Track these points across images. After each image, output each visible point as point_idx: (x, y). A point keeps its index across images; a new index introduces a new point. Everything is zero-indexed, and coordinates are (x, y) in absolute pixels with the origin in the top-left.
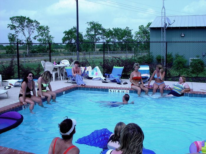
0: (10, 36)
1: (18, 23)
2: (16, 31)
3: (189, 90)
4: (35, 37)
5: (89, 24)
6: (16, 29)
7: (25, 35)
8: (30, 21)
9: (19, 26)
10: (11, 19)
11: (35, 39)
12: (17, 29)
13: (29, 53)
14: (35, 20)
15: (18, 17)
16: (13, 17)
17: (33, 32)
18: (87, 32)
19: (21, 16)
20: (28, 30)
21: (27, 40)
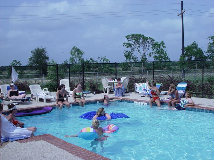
0: (126, 53)
1: (134, 41)
2: (132, 49)
3: (194, 105)
4: (150, 54)
5: (210, 38)
6: (131, 47)
7: (140, 53)
8: (145, 38)
9: (134, 44)
10: (126, 37)
11: (150, 56)
12: (133, 47)
13: (143, 70)
14: (150, 37)
15: (133, 35)
16: (129, 35)
17: (148, 49)
18: (209, 47)
19: (136, 34)
20: (143, 48)
21: (142, 57)
